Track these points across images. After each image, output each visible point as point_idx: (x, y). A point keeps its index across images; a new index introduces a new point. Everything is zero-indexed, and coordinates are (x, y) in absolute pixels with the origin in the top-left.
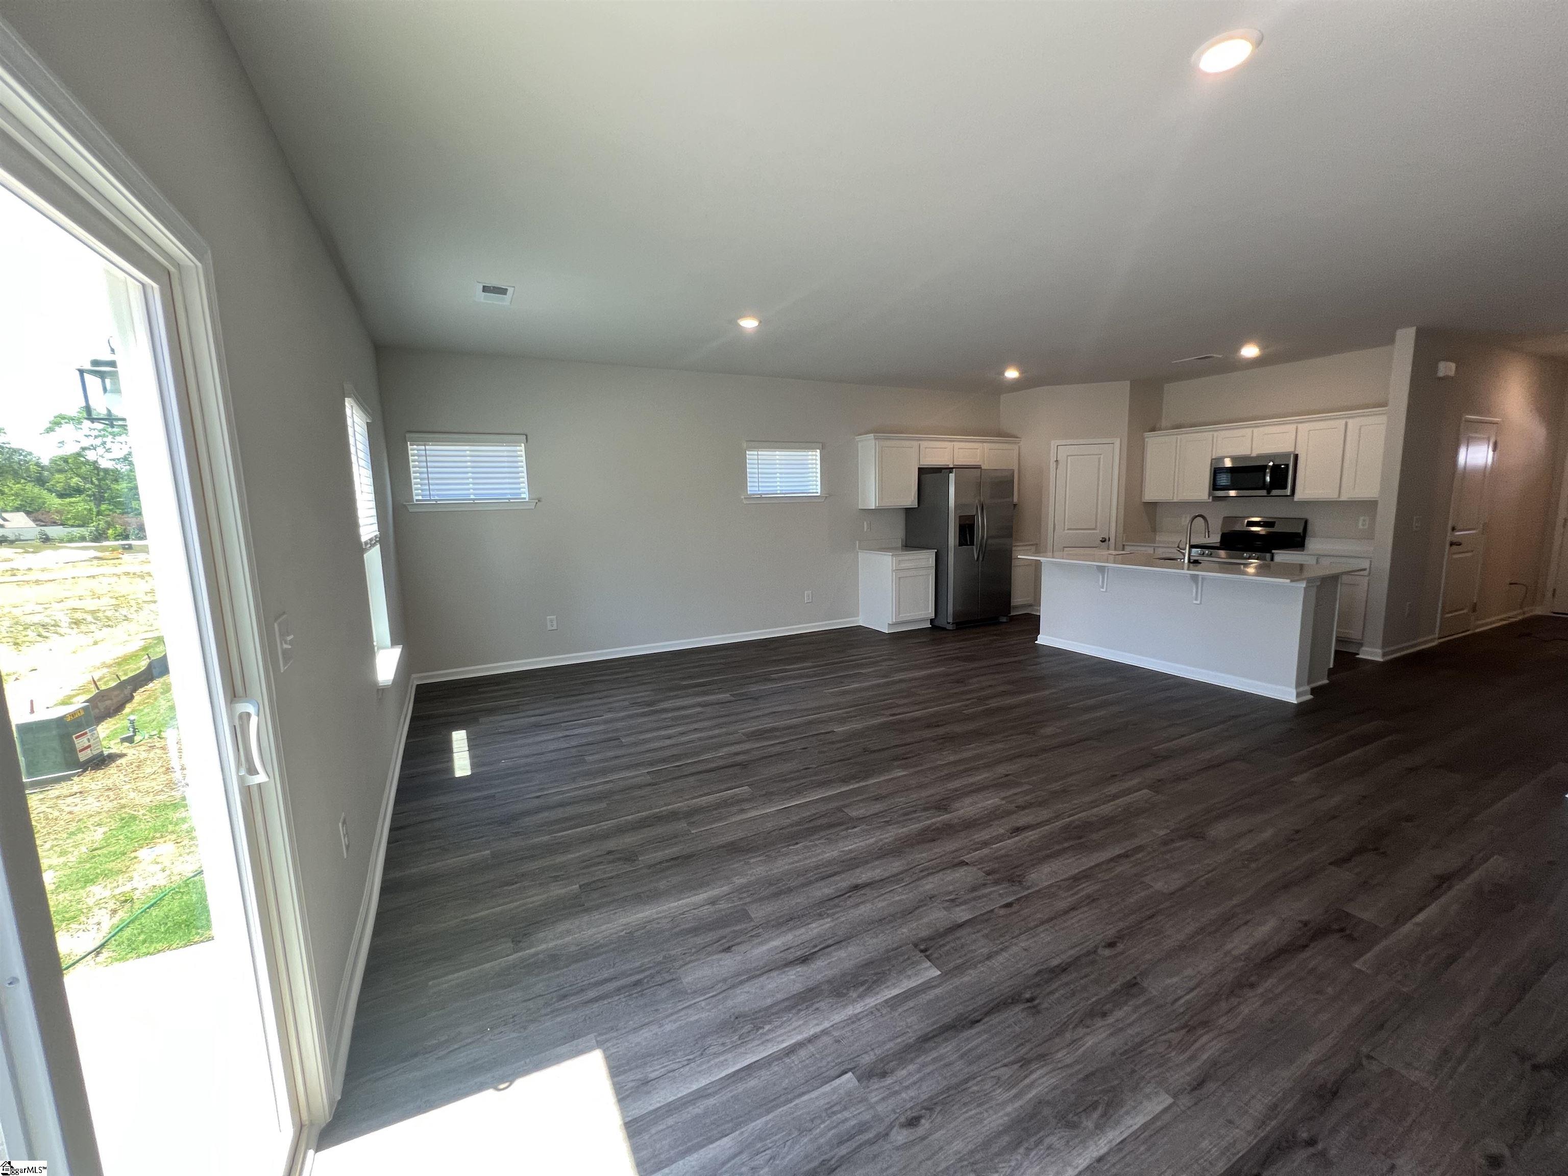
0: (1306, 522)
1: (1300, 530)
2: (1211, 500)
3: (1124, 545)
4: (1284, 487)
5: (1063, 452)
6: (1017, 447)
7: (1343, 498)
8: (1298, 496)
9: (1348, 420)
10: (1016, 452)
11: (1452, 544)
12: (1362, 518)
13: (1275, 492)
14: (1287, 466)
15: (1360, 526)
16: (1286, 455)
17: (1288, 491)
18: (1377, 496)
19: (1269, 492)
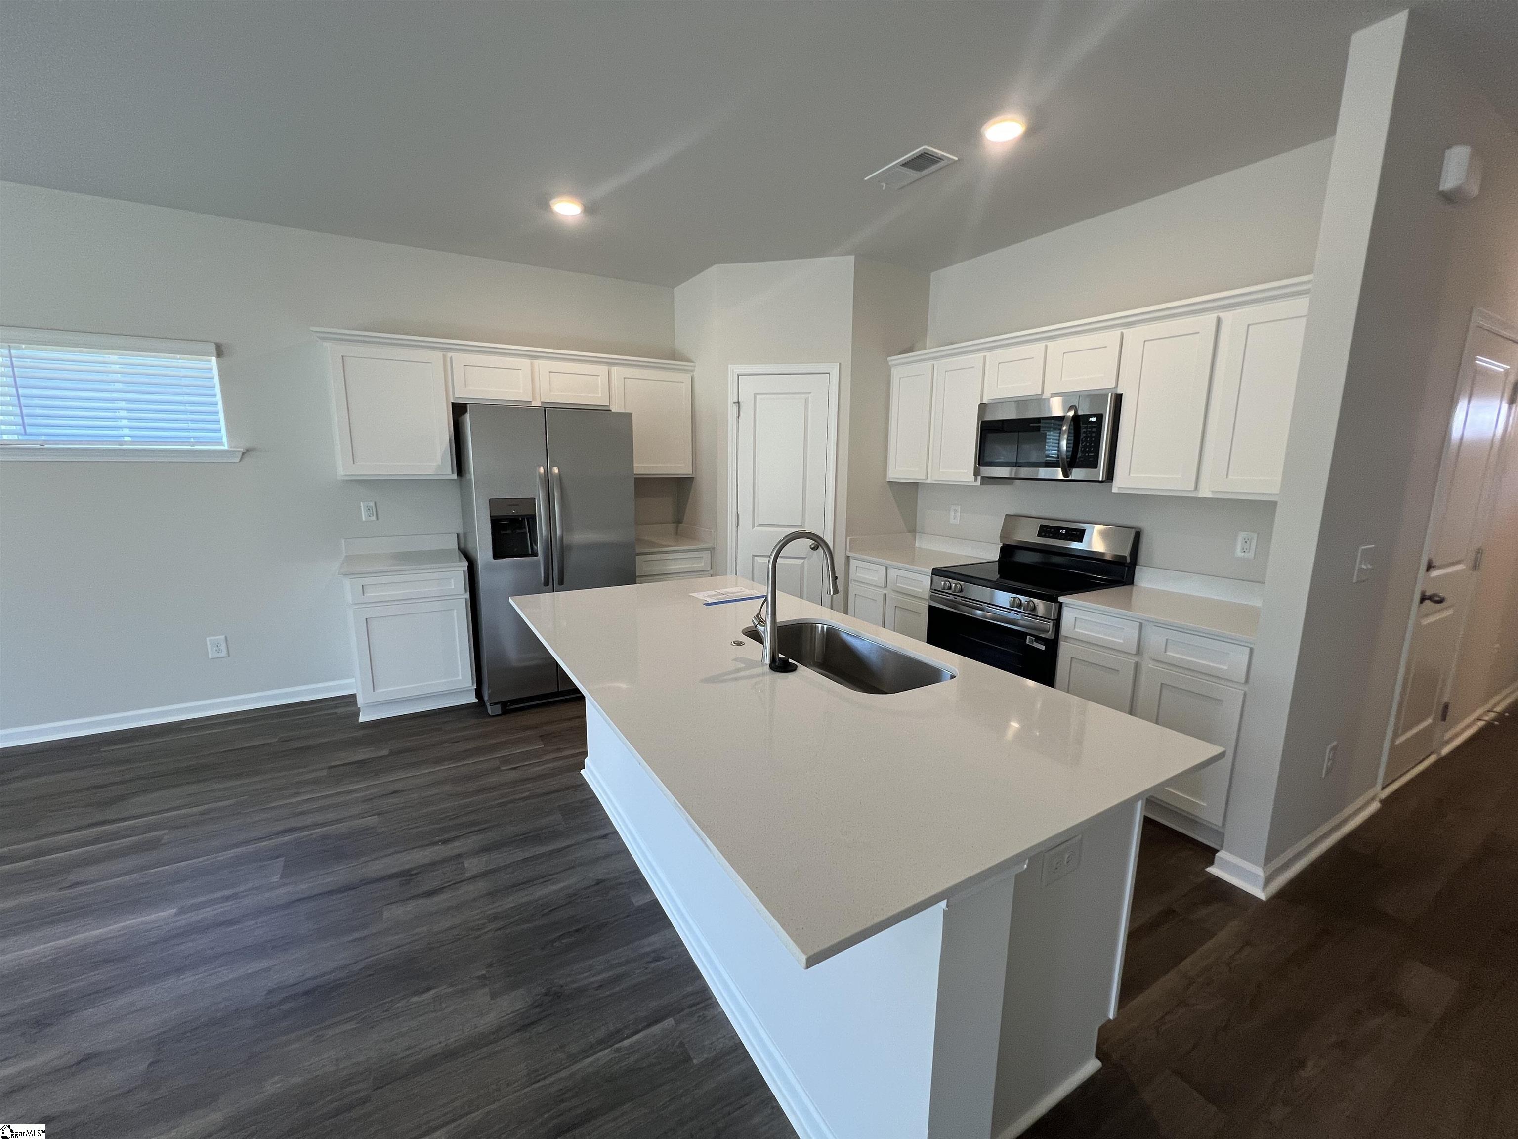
0: (1138, 536)
1: (1126, 552)
2: (979, 483)
3: (848, 557)
4: (1093, 463)
5: (748, 388)
6: (688, 377)
7: (1205, 492)
8: (1121, 482)
9: (1222, 315)
10: (686, 387)
11: (1423, 599)
12: (1242, 536)
13: (1077, 473)
14: (1100, 417)
15: (1239, 553)
16: (1097, 397)
17: (1100, 472)
18: (1276, 490)
19: (1066, 474)
